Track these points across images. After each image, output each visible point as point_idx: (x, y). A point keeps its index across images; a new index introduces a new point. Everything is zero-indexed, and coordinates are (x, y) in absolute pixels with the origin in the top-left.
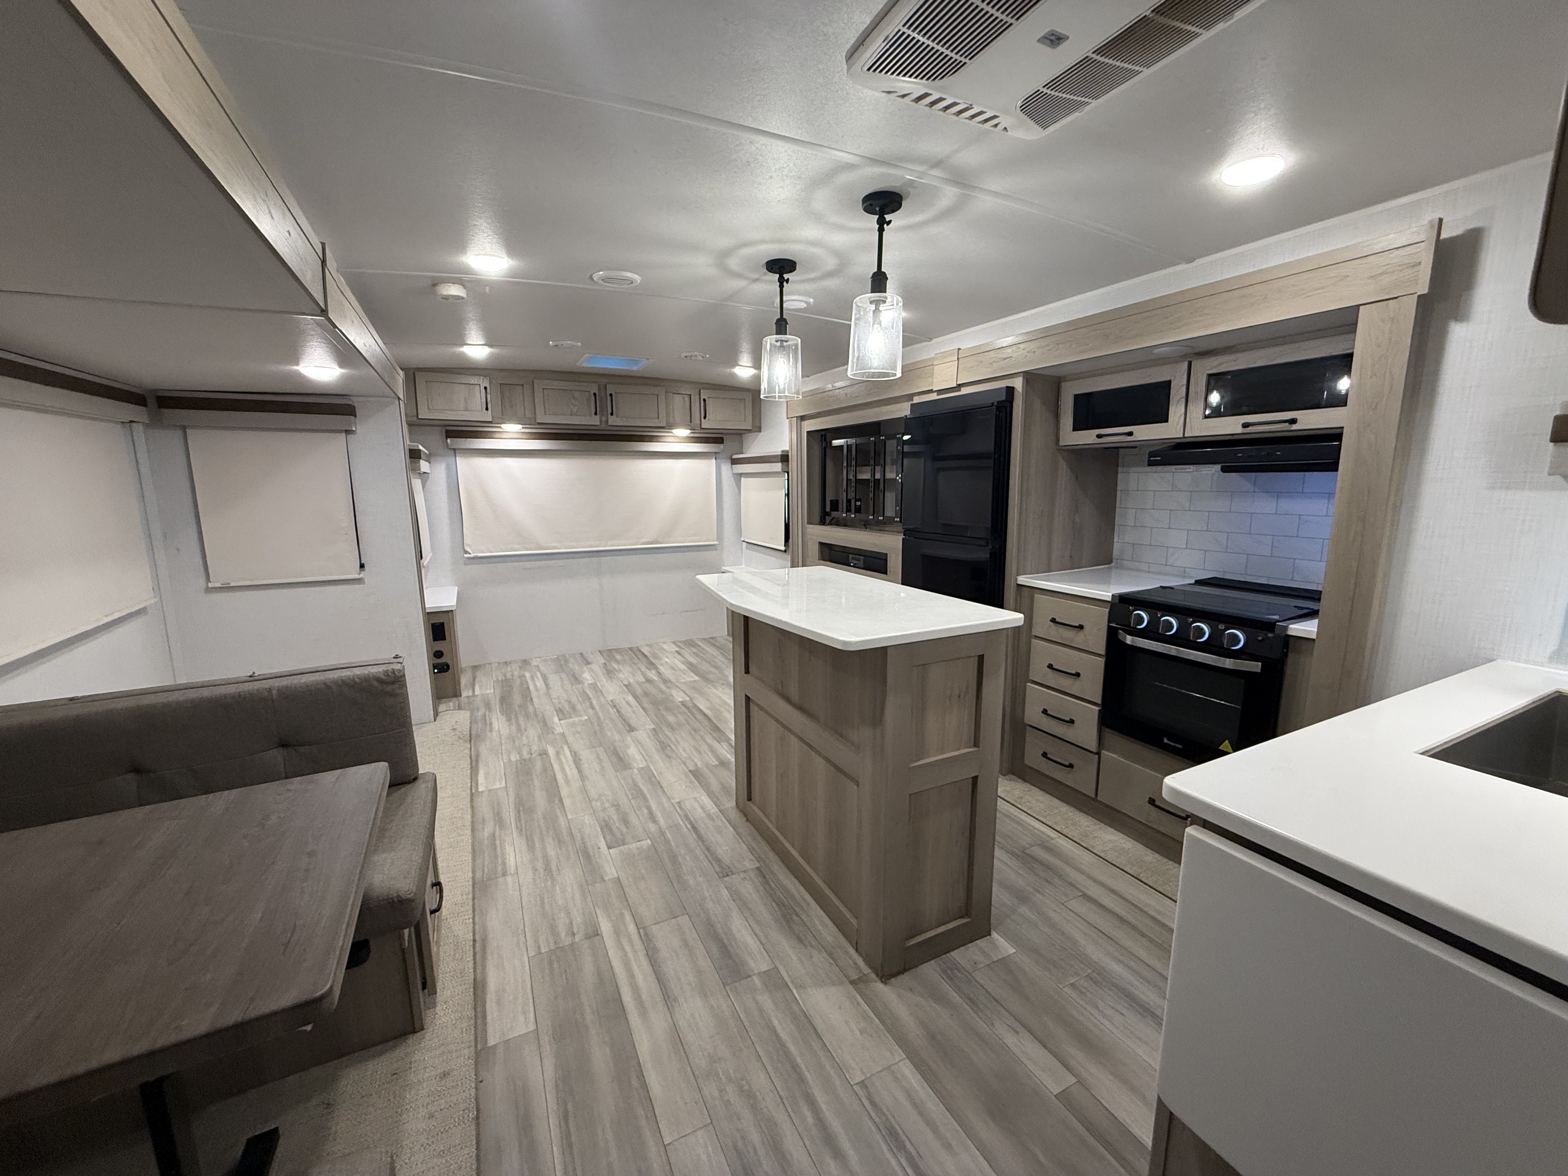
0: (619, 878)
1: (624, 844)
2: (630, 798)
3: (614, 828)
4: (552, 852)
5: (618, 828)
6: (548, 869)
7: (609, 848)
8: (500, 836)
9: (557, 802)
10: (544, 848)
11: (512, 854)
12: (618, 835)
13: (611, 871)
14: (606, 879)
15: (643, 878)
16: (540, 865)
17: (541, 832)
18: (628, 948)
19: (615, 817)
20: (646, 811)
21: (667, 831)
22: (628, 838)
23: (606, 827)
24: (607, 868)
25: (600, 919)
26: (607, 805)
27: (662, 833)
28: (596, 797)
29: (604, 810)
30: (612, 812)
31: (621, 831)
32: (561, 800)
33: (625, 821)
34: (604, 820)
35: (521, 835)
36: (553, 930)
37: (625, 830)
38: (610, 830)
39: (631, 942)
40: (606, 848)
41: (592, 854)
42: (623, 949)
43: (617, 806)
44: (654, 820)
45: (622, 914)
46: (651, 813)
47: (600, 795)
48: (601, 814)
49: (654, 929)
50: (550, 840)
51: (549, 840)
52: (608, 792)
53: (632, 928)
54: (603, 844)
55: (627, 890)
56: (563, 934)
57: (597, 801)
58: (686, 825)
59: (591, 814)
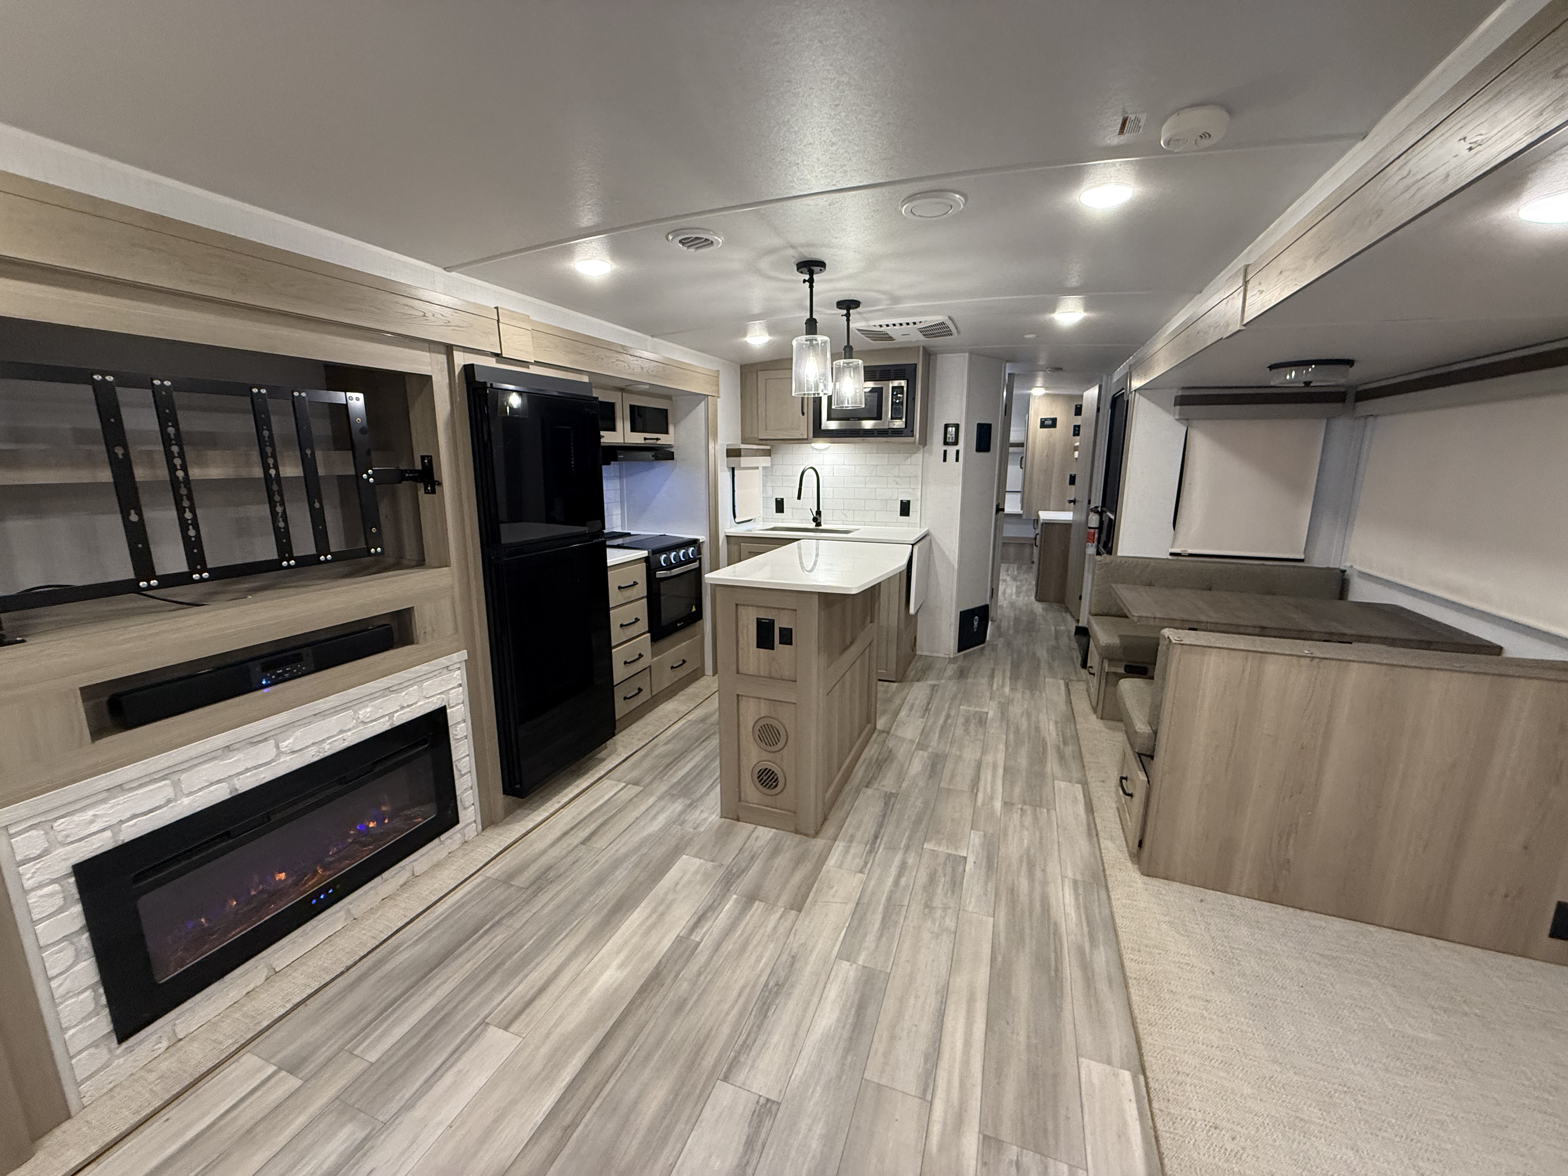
0: (972, 829)
1: (950, 854)
2: (905, 909)
3: (948, 878)
4: (1023, 884)
5: (945, 876)
6: (1031, 866)
7: (965, 858)
8: (1083, 936)
9: (1000, 959)
10: (1032, 890)
11: (1067, 901)
12: (949, 870)
13: (975, 838)
14: (982, 833)
15: (952, 820)
16: (1039, 874)
17: (1031, 915)
18: (989, 786)
19: (939, 891)
20: (903, 881)
21: (902, 846)
22: (941, 859)
23: (956, 884)
24: (977, 841)
25: (999, 809)
26: (939, 913)
27: (907, 848)
28: (945, 937)
29: (945, 908)
30: (937, 902)
31: (944, 870)
32: (993, 959)
33: (932, 879)
34: (953, 892)
35: (1055, 924)
36: (1036, 819)
37: (940, 869)
38: (953, 876)
39: (985, 789)
40: (968, 860)
41: (985, 860)
42: (992, 788)
43: (928, 906)
44: (903, 866)
45: (983, 805)
46: (899, 875)
47: (937, 936)
48: (952, 904)
49: (966, 789)
50: (1022, 898)
51: (1024, 899)
52: (926, 936)
53: (980, 795)
54: (969, 866)
55: (970, 818)
56: (1029, 812)
57: (947, 929)
58: (880, 845)
59: (964, 910)
